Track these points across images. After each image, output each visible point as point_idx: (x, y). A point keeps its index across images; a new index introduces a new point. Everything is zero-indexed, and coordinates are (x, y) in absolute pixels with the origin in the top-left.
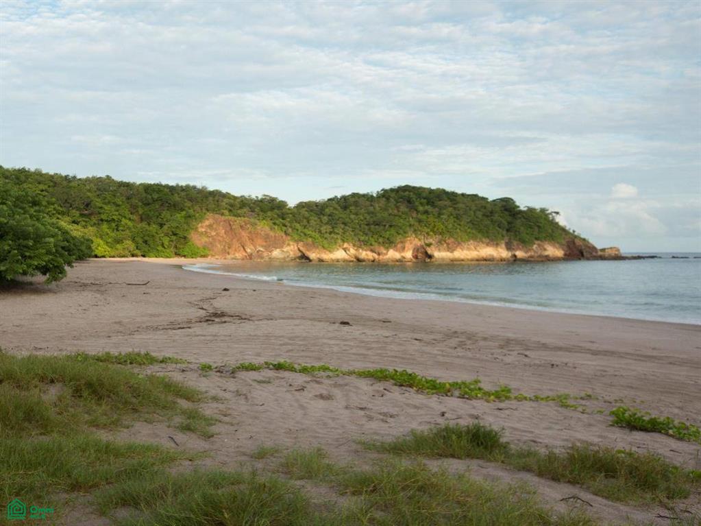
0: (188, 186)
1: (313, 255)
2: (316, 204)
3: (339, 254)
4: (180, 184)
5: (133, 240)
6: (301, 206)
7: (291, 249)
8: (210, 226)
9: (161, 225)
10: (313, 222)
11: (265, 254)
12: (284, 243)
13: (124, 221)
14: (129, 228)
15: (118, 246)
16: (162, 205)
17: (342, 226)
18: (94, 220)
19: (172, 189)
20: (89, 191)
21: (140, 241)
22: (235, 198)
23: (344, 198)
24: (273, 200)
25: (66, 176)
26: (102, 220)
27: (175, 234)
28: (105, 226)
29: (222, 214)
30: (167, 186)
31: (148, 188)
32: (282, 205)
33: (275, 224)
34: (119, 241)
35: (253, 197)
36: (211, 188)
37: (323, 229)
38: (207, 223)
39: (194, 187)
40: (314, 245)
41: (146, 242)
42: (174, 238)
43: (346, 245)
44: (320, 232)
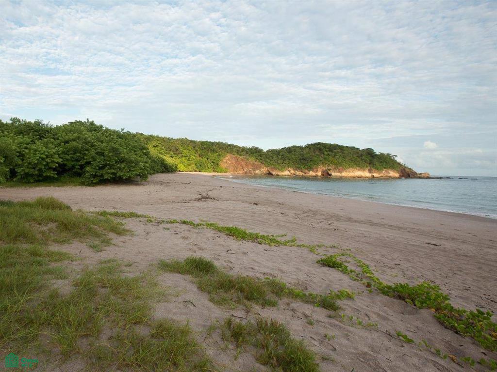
0: (219, 142)
1: (274, 173)
2: (276, 150)
3: (287, 173)
4: (216, 141)
5: (195, 164)
6: (269, 151)
7: (264, 170)
8: (228, 159)
9: (208, 159)
10: (274, 158)
11: (252, 172)
12: (261, 167)
13: (192, 157)
14: (194, 160)
15: (190, 167)
16: (208, 150)
17: (288, 160)
18: (179, 156)
19: (212, 143)
20: (178, 144)
21: (199, 165)
22: (240, 147)
23: (289, 148)
24: (256, 148)
25: (169, 138)
26: (183, 156)
27: (213, 163)
28: (184, 159)
29: (234, 154)
30: (210, 142)
31: (202, 143)
32: (261, 151)
33: (257, 159)
34: (189, 165)
35: (248, 147)
36: (229, 143)
37: (279, 161)
38: (227, 158)
39: (222, 143)
40: (275, 169)
41: (201, 165)
42: (213, 164)
43: (289, 169)
44: (277, 163)
